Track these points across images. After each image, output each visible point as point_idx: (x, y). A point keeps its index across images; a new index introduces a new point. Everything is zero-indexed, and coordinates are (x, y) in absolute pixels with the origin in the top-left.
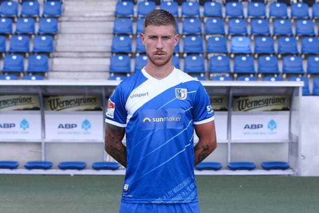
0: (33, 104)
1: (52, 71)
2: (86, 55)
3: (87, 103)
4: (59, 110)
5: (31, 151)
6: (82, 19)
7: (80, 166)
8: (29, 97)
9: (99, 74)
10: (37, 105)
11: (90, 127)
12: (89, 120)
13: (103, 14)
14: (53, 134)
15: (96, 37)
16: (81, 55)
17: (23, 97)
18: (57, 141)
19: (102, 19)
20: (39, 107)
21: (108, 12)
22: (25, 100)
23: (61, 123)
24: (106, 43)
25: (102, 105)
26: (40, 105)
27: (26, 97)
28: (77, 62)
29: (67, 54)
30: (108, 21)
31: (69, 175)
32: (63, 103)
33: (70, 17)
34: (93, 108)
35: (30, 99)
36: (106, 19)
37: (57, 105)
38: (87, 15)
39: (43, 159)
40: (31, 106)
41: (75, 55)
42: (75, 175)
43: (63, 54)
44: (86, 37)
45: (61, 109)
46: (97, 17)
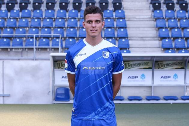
0: (149, 65)
1: (131, 48)
2: (145, 39)
3: (177, 65)
4: (162, 69)
5: (145, 91)
6: (135, 19)
7: (175, 99)
8: (148, 62)
9: (155, 49)
10: (151, 66)
11: (177, 78)
12: (177, 74)
13: (145, 17)
14: (158, 81)
15: (146, 29)
16: (142, 39)
17: (144, 62)
18: (160, 85)
19: (146, 19)
20: (152, 67)
21: (148, 16)
22: (145, 64)
23: (162, 76)
24: (153, 32)
25: (185, 66)
26: (153, 66)
27: (146, 62)
28: (142, 42)
29: (135, 38)
30: (151, 21)
31: (170, 103)
32: (165, 65)
33: (129, 18)
34: (180, 67)
35: (148, 63)
36: (148, 19)
37: (162, 66)
38: (137, 17)
39: (153, 95)
40: (148, 67)
41: (139, 39)
42: (173, 103)
43: (132, 38)
44: (141, 29)
45: (163, 68)
46: (143, 18)
